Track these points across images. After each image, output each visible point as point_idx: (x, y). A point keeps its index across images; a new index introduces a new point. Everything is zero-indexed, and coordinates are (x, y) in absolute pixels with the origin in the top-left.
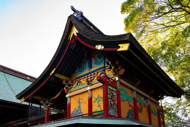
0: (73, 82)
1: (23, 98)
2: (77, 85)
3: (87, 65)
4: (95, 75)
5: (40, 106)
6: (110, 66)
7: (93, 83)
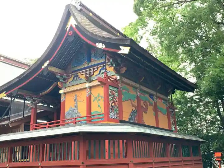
0: (69, 76)
2: (73, 79)
3: (86, 57)
4: (94, 70)
5: (24, 101)
6: (111, 63)
7: (92, 78)
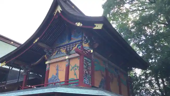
0: (54, 51)
1: (5, 62)
2: (57, 53)
4: (73, 46)
6: (87, 40)
7: (71, 53)
